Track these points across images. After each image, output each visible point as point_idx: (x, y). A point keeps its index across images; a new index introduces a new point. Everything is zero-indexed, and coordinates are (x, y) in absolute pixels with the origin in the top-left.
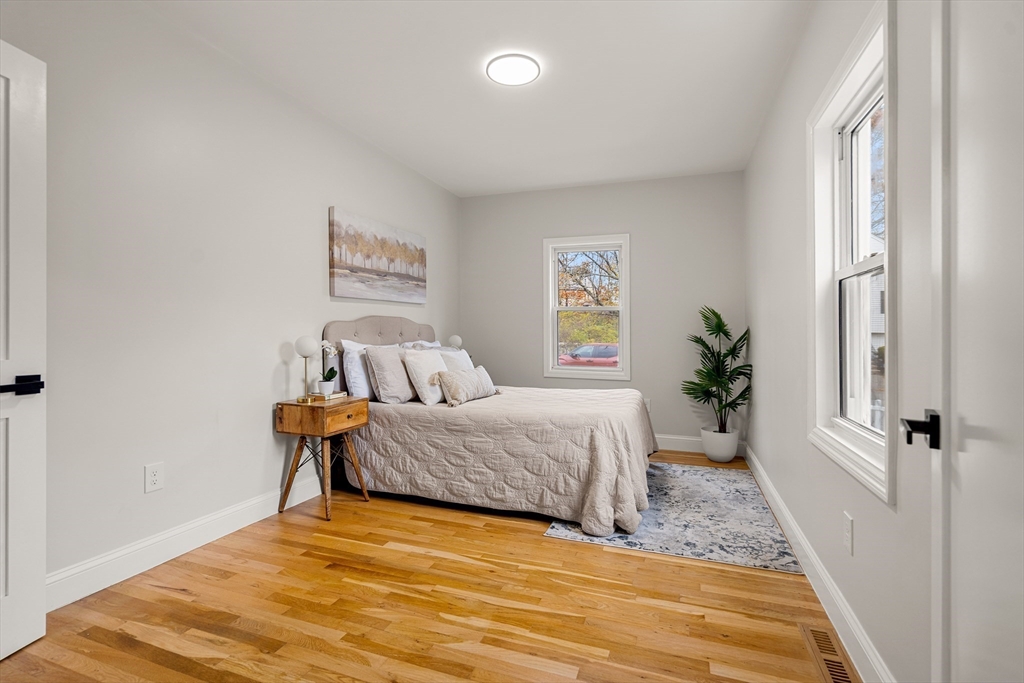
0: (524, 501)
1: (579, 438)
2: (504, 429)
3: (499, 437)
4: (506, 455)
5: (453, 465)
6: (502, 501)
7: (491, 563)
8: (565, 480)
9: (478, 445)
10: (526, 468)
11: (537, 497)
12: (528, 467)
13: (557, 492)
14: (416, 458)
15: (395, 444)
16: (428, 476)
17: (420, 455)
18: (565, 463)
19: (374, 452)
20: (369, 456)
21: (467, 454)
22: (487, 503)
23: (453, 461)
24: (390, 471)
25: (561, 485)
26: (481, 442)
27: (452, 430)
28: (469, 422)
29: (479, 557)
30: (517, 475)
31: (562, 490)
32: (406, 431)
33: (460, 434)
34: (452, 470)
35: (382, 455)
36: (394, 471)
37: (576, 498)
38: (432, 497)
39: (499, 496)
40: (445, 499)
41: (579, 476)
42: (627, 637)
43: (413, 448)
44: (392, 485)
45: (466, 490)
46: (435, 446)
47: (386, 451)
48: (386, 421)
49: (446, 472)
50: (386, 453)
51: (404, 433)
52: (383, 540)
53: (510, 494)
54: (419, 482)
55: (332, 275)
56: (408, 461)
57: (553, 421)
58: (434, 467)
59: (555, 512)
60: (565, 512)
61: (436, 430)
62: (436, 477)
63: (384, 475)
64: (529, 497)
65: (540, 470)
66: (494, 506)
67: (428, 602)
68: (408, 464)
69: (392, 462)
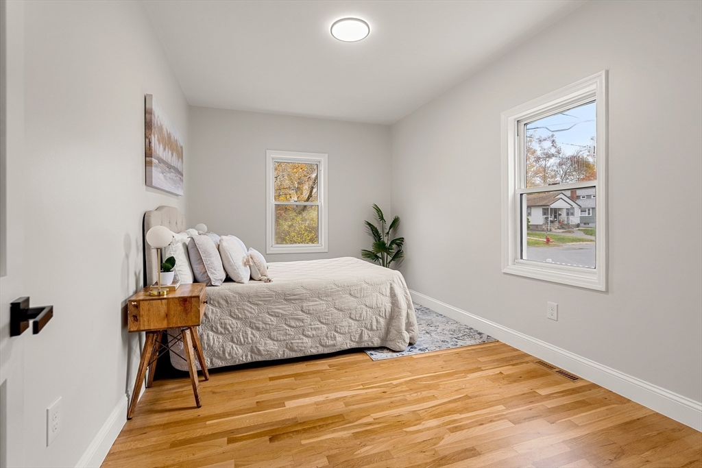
0: (348, 341)
1: (384, 290)
2: (333, 292)
3: (330, 299)
4: (335, 311)
5: (293, 327)
6: (334, 345)
7: (375, 387)
8: (377, 320)
9: (314, 308)
10: (350, 317)
11: (357, 336)
12: (353, 316)
13: (371, 330)
14: (258, 329)
15: (234, 321)
16: (269, 342)
17: (261, 325)
18: (376, 309)
19: (211, 333)
20: (205, 337)
21: (304, 316)
22: (321, 350)
23: (293, 324)
24: (229, 346)
25: (374, 323)
26: (317, 305)
27: (290, 300)
28: (305, 291)
29: (361, 387)
30: (345, 324)
31: (375, 328)
32: (246, 308)
33: (297, 301)
34: (291, 331)
35: (221, 333)
36: (234, 346)
37: (383, 331)
38: (274, 358)
39: (331, 342)
40: (285, 357)
41: (385, 315)
42: (495, 395)
43: (254, 321)
44: (232, 357)
45: (305, 345)
46: (276, 315)
47: (225, 328)
48: (222, 302)
49: (286, 334)
50: (226, 331)
51: (243, 309)
52: (280, 403)
53: (339, 338)
54: (261, 348)
55: (148, 164)
56: (249, 333)
57: (367, 281)
58: (275, 333)
59: (370, 343)
60: (377, 342)
61: (275, 302)
62: (277, 341)
63: (224, 351)
64: (352, 337)
65: (361, 317)
66: (327, 351)
67: (385, 427)
68: (250, 335)
69: (232, 337)
